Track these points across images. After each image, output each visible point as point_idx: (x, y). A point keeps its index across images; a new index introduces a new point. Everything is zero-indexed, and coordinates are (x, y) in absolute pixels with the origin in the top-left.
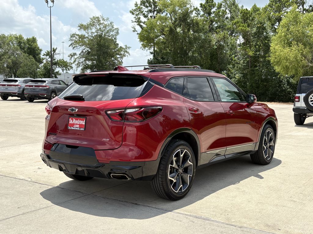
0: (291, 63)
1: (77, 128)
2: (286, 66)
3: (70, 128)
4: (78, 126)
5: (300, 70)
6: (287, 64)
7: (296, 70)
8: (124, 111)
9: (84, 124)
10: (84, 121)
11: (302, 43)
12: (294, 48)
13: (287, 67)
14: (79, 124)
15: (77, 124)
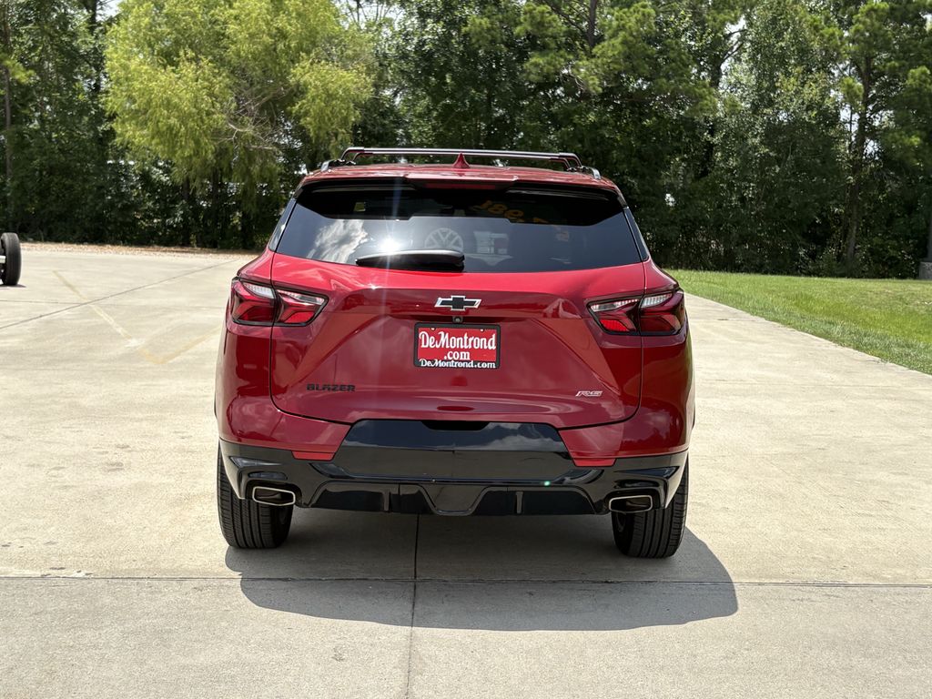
0: (183, 119)
1: (463, 361)
2: (170, 128)
3: (428, 364)
4: (466, 356)
5: (206, 144)
6: (173, 121)
7: (197, 142)
8: (638, 302)
9: (494, 347)
10: (493, 339)
11: (210, 58)
12: (188, 70)
13: (171, 133)
14: (472, 351)
15: (460, 350)
